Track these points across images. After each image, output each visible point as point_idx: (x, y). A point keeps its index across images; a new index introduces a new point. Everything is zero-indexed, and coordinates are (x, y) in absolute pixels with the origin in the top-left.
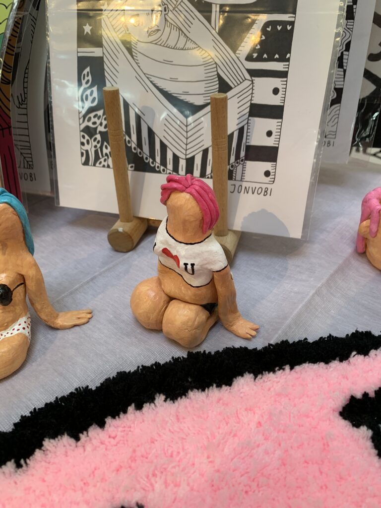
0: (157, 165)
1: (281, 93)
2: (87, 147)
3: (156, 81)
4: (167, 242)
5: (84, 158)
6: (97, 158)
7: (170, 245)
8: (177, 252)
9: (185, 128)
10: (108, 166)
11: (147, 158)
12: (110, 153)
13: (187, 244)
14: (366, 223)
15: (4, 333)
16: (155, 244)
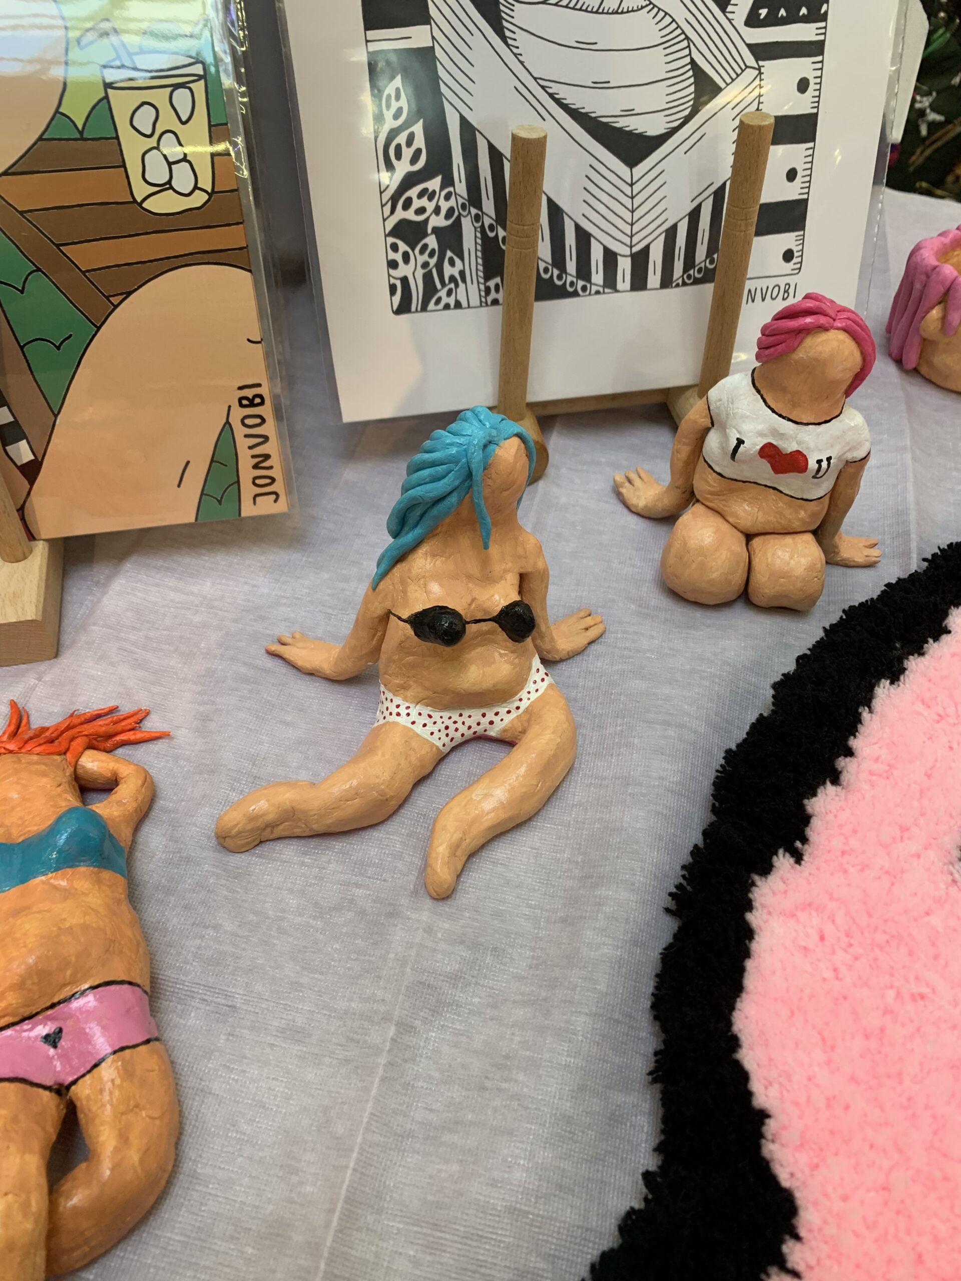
0: (569, 279)
1: (812, 87)
2: (404, 270)
3: (563, 93)
4: (775, 432)
5: (397, 299)
6: (430, 290)
7: (782, 436)
8: (799, 443)
9: (627, 190)
10: (458, 305)
11: (546, 270)
12: (462, 273)
13: (819, 424)
14: (936, 313)
15: (523, 694)
16: (740, 442)
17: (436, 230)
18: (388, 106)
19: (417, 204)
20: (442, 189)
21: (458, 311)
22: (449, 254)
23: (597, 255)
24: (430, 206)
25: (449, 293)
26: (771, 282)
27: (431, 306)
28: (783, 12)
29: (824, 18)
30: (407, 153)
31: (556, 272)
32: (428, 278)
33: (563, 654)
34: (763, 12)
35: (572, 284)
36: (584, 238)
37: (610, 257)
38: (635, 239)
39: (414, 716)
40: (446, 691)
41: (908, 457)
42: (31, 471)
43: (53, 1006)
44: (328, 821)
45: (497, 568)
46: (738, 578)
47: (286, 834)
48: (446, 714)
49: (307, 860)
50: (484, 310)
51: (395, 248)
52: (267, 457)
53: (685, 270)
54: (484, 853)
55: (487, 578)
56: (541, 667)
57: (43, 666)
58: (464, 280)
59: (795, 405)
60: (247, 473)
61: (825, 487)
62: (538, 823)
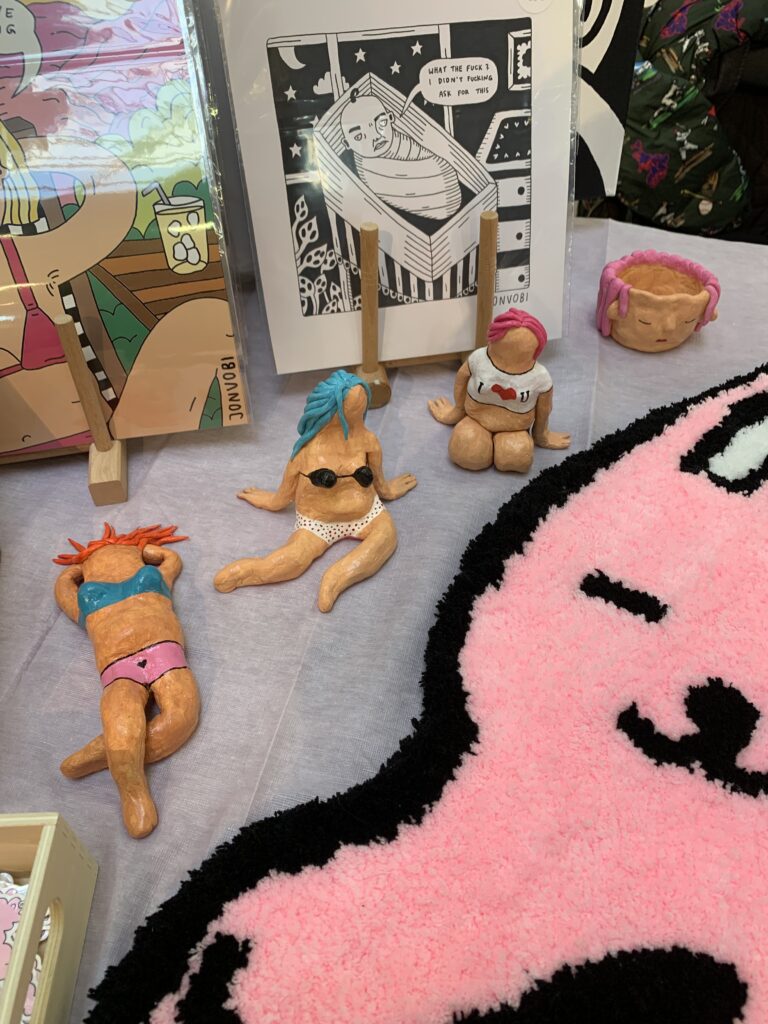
0: (399, 295)
1: (526, 192)
2: (308, 293)
3: (390, 200)
4: (498, 379)
5: (305, 308)
6: (323, 303)
7: (502, 381)
8: (511, 384)
9: (428, 248)
10: (339, 310)
11: (386, 291)
12: (340, 294)
13: (521, 374)
14: (614, 305)
15: (369, 514)
16: (482, 384)
17: (325, 272)
18: (298, 210)
19: (314, 259)
20: (328, 250)
21: (339, 314)
22: (333, 284)
23: (413, 282)
24: (322, 260)
25: (334, 304)
26: (513, 293)
27: (324, 311)
28: (506, 155)
29: (530, 157)
30: (309, 233)
31: (391, 292)
32: (322, 297)
33: (394, 497)
34: (496, 156)
35: (401, 298)
36: (406, 273)
37: (421, 283)
38: (434, 273)
39: (313, 526)
40: (329, 513)
41: (594, 388)
42: (114, 404)
43: (142, 650)
44: (270, 575)
45: (354, 450)
46: (487, 455)
47: (249, 583)
48: (330, 525)
49: (260, 596)
50: (354, 313)
51: (303, 282)
52: (236, 395)
53: (464, 288)
54: (348, 592)
55: (349, 455)
56: (380, 502)
57: (120, 506)
58: (341, 297)
59: (507, 365)
60: (226, 403)
61: (530, 406)
62: (376, 578)
